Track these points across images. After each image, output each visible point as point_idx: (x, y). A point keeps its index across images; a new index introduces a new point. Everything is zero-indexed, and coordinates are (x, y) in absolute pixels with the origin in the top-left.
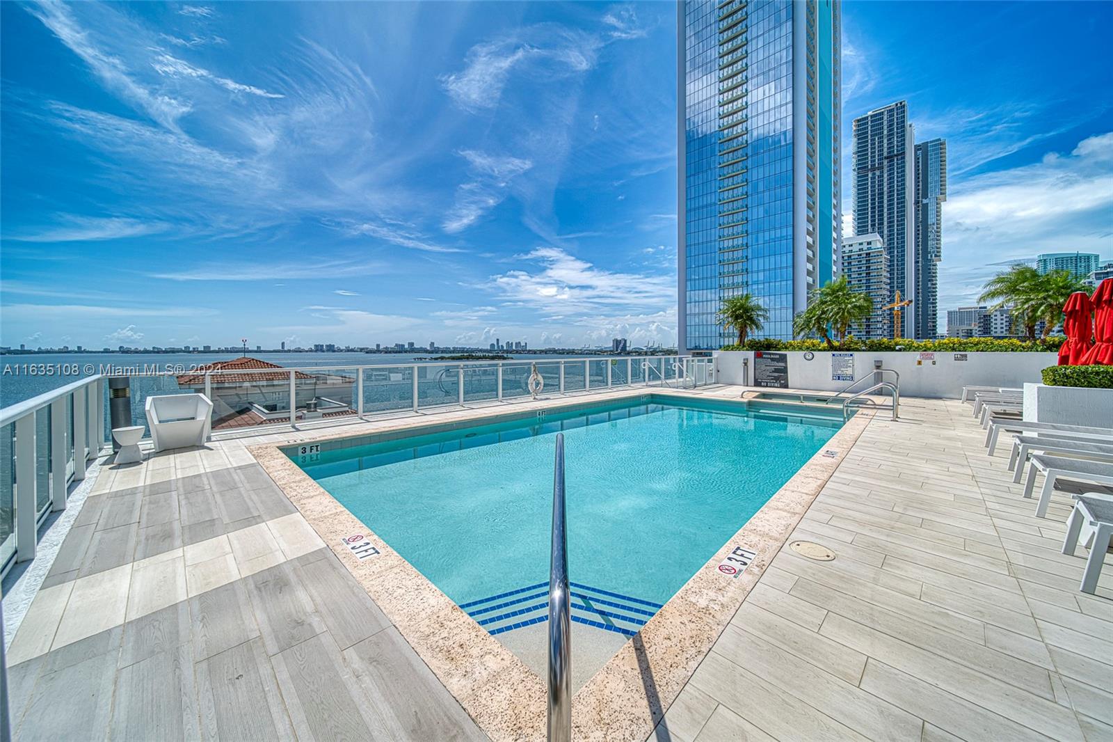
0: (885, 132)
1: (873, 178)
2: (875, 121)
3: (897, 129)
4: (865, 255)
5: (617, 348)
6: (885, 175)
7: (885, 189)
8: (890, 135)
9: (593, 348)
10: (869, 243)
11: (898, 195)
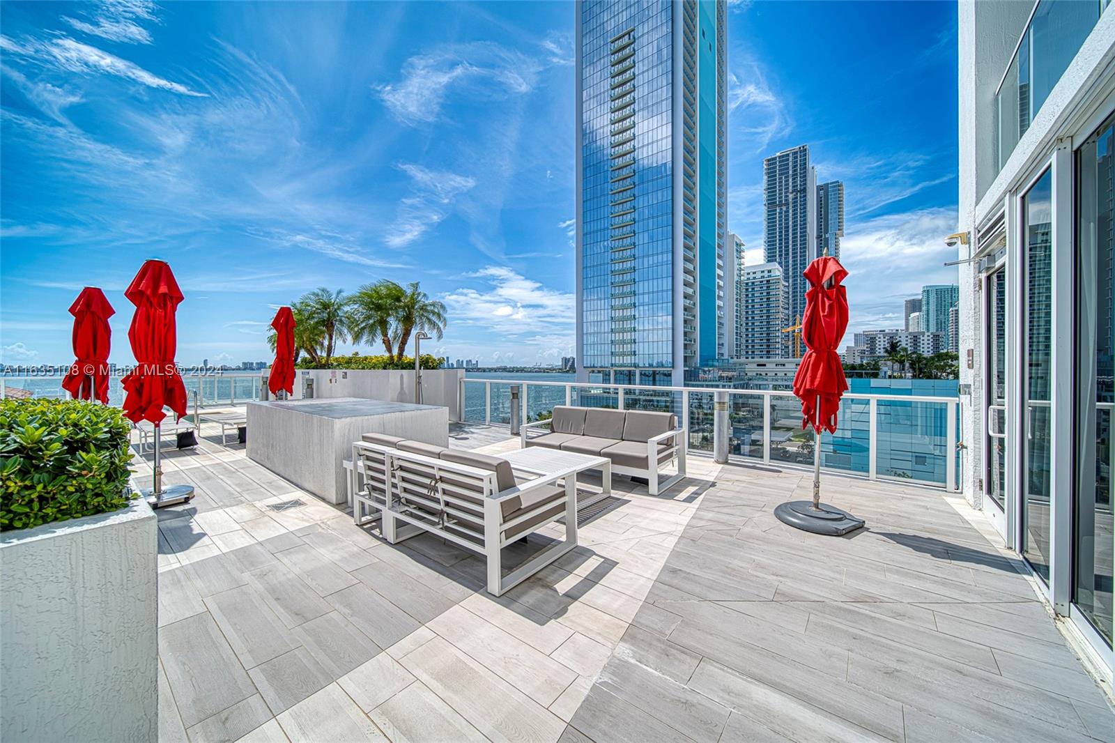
0: (791, 172)
1: (780, 213)
2: (782, 161)
3: (800, 170)
4: (765, 282)
5: (566, 366)
6: (791, 211)
7: (790, 223)
8: (795, 175)
9: (544, 366)
10: (769, 271)
11: (800, 229)
